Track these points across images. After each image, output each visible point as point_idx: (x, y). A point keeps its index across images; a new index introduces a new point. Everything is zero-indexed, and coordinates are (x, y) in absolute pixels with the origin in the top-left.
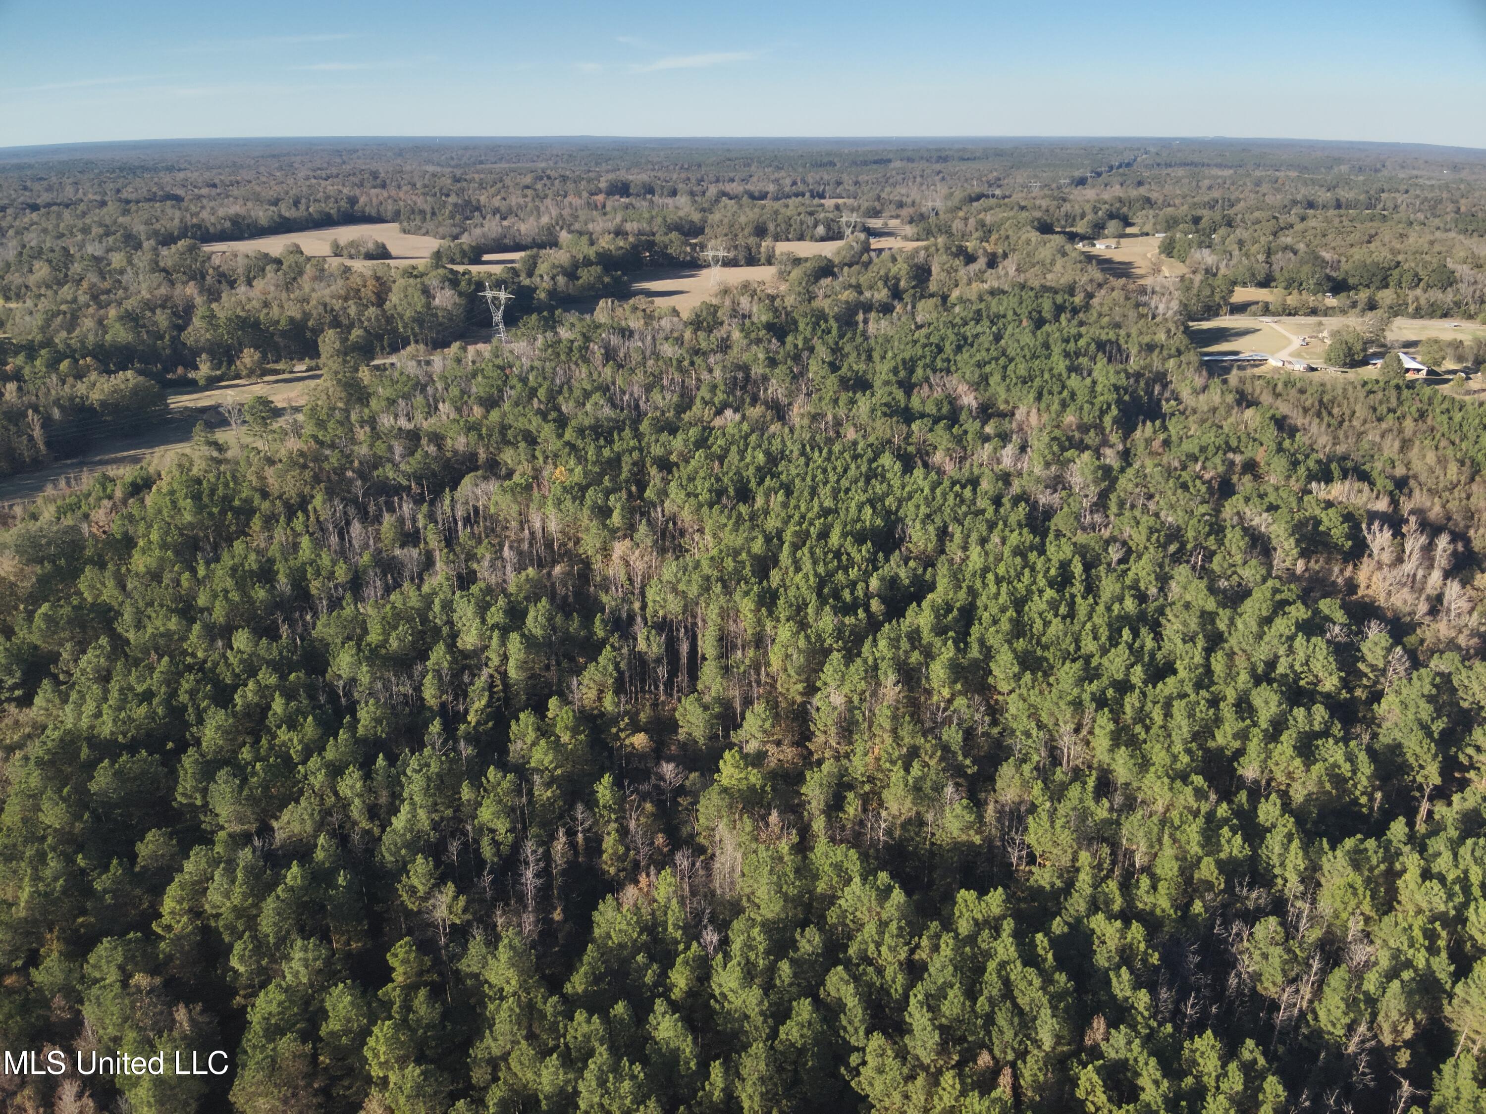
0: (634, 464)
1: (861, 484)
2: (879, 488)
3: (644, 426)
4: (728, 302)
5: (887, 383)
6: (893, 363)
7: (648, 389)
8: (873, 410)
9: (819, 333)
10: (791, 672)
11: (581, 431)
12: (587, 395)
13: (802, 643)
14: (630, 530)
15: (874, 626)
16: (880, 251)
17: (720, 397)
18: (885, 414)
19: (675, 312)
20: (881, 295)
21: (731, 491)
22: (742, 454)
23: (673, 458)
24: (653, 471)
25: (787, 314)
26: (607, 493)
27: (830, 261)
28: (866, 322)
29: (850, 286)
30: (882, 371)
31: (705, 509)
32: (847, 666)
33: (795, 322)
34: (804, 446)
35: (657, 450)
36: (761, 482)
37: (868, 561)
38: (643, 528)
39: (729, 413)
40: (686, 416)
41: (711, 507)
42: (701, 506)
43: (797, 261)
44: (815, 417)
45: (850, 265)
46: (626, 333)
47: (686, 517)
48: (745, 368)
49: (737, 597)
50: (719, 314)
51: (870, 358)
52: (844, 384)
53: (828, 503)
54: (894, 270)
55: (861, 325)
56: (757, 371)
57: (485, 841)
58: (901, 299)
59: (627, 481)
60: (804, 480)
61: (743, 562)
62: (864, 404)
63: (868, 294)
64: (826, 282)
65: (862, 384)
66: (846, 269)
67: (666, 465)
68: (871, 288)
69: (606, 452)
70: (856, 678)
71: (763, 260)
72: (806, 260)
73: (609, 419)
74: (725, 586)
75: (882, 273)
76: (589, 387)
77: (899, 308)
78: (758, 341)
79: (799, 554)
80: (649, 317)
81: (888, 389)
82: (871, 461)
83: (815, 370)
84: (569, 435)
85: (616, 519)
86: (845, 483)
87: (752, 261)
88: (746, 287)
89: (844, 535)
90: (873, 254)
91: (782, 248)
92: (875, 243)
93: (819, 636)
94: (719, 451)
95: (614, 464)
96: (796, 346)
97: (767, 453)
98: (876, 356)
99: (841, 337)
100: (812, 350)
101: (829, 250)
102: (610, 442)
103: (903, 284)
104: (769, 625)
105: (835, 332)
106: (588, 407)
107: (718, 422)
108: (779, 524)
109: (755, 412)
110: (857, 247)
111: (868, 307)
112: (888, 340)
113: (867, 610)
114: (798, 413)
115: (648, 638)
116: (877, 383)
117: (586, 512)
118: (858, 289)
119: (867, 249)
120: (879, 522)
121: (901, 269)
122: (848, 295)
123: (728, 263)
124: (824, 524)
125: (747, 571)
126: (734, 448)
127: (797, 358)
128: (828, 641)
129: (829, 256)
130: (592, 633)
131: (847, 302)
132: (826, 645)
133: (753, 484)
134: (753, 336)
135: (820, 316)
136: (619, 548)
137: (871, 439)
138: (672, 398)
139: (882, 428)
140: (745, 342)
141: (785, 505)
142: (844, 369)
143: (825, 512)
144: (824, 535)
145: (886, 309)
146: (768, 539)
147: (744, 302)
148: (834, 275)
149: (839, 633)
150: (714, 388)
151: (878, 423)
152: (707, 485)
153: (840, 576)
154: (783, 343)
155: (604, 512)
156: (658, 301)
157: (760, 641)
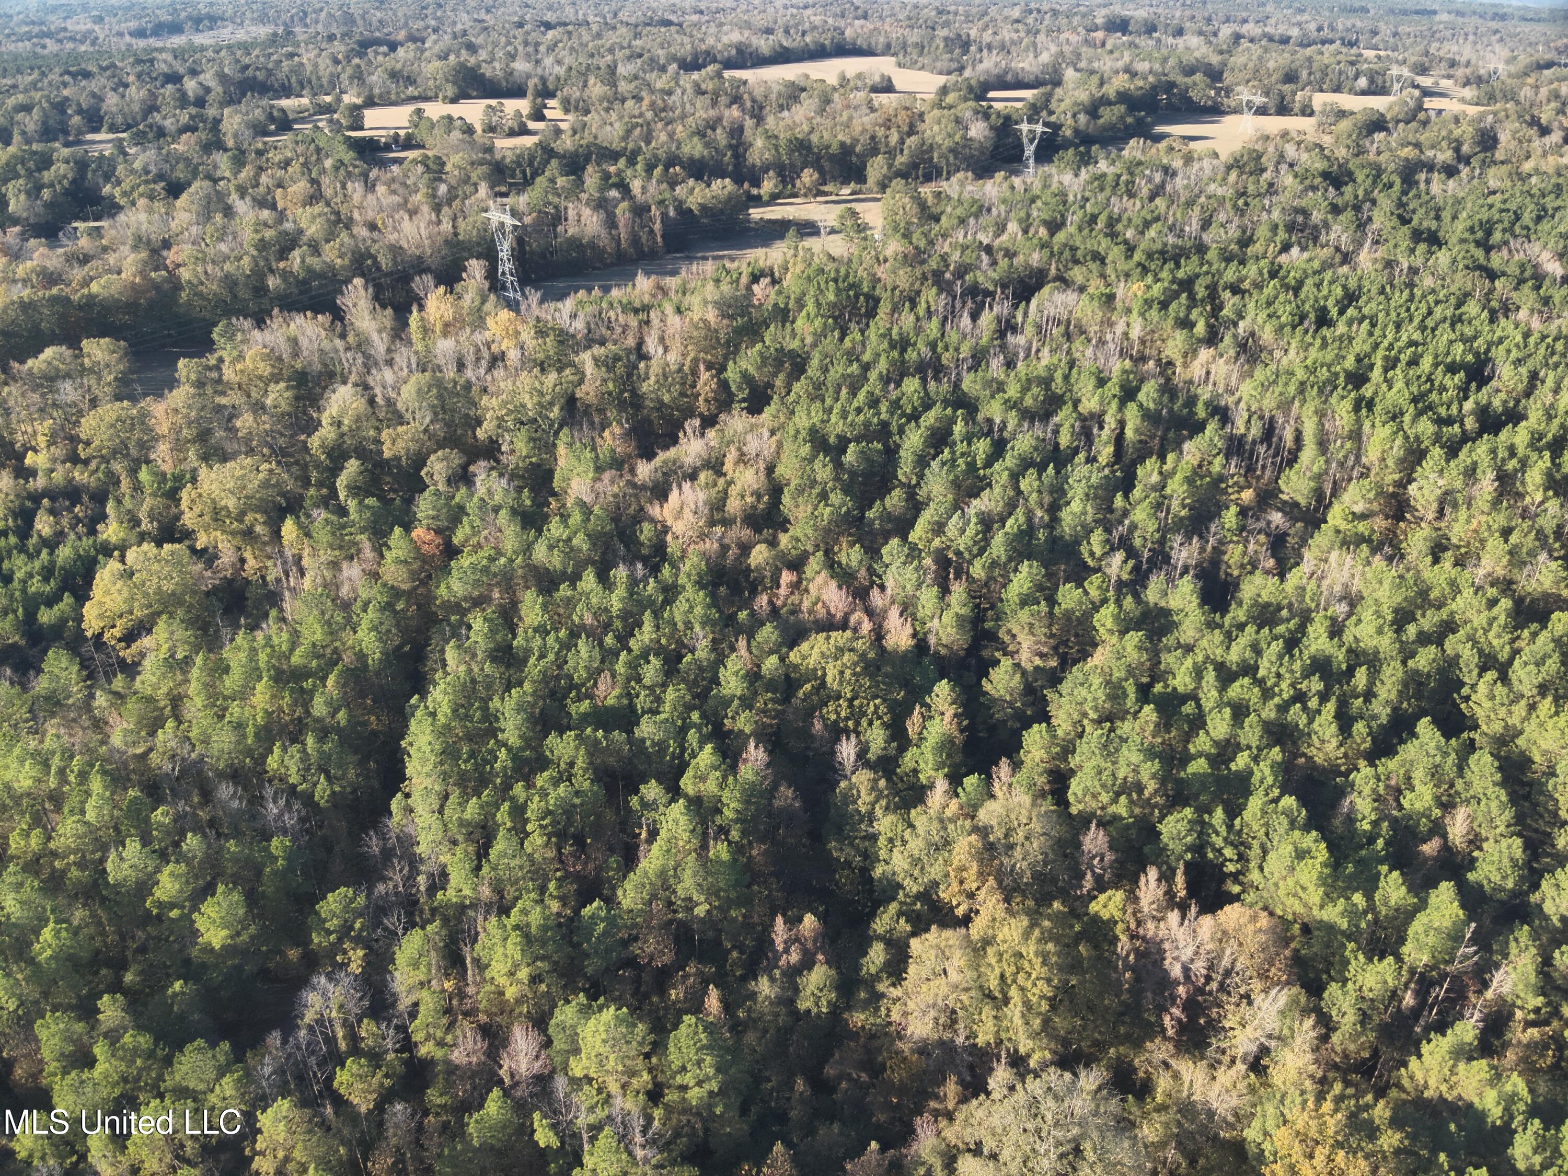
0: (1207, 287)
1: (1447, 325)
2: (1468, 331)
3: (1211, 255)
4: (1271, 149)
5: (1463, 241)
6: (1469, 223)
7: (1206, 224)
8: (1454, 261)
9: (1380, 186)
10: (1390, 462)
11: (1150, 256)
12: (1147, 224)
13: (1398, 442)
14: (1212, 339)
15: (1466, 438)
16: (1439, 112)
17: (1282, 235)
18: (1467, 267)
19: (1216, 155)
20: (1445, 156)
21: (1312, 316)
22: (1318, 286)
23: (1246, 285)
24: (1227, 294)
25: (1340, 166)
26: (1189, 309)
27: (1382, 115)
28: (1428, 182)
29: (1409, 143)
30: (1455, 231)
31: (1288, 329)
32: (1448, 461)
33: (1351, 174)
34: (1383, 287)
35: (1230, 275)
36: (1341, 312)
37: (1460, 389)
38: (1228, 339)
39: (1295, 251)
40: (1250, 250)
41: (1294, 328)
42: (1282, 327)
43: (1342, 114)
44: (1389, 264)
45: (1407, 122)
46: (1169, 172)
47: (1267, 335)
48: (1305, 213)
49: (1334, 400)
50: (1264, 160)
51: (1438, 218)
52: (1417, 236)
53: (1417, 336)
54: (1457, 132)
55: (1422, 186)
56: (1317, 217)
58: (1468, 163)
59: (1202, 301)
60: (1388, 314)
61: (1336, 375)
62: (1443, 257)
63: (1430, 153)
64: (1379, 136)
65: (1434, 240)
66: (1401, 125)
67: (1235, 289)
68: (1433, 147)
69: (1181, 274)
70: (1454, 473)
71: (1296, 110)
72: (1352, 113)
73: (1175, 246)
74: (1321, 391)
75: (1444, 133)
76: (1149, 217)
77: (1465, 171)
78: (1314, 188)
79: (1390, 374)
80: (1188, 159)
81: (1465, 246)
82: (1458, 306)
83: (1381, 219)
84: (1138, 256)
85: (1200, 329)
86: (1430, 323)
87: (1283, 109)
88: (1285, 135)
89: (1436, 365)
90: (1432, 114)
91: (1319, 100)
92: (1431, 103)
93: (1417, 438)
94: (1293, 283)
95: (1187, 285)
96: (1356, 197)
97: (1344, 287)
98: (1446, 215)
99: (1405, 193)
100: (1374, 202)
101: (1378, 103)
102: (1178, 266)
103: (1466, 148)
104: (1367, 425)
105: (1397, 187)
106: (1152, 233)
107: (1283, 259)
108: (1367, 348)
109: (1325, 253)
110: (1412, 104)
111: (1430, 167)
112: (1458, 201)
113: (1462, 424)
114: (1366, 259)
115: (1249, 421)
116: (1453, 240)
117: (1170, 322)
118: (1417, 145)
119: (1420, 108)
120: (1470, 358)
121: (1466, 131)
122: (1408, 152)
123: (1262, 111)
124: (1415, 353)
125: (1341, 380)
126: (1309, 282)
127: (1357, 208)
128: (1426, 443)
129: (1382, 110)
130: (1192, 413)
131: (1407, 159)
132: (1423, 446)
133: (1334, 312)
134: (1307, 182)
135: (1378, 172)
136: (1205, 354)
137: (1453, 289)
138: (1233, 232)
139: (1461, 281)
140: (1300, 187)
141: (1371, 334)
142: (1415, 222)
143: (1412, 343)
144: (1414, 362)
145: (1450, 172)
146: (1359, 360)
147: (1290, 151)
148: (1386, 129)
149: (1437, 439)
150: (1274, 228)
151: (1459, 275)
152: (1288, 308)
153: (1434, 396)
154: (1342, 194)
155: (1186, 324)
156: (1192, 145)
157: (1356, 435)
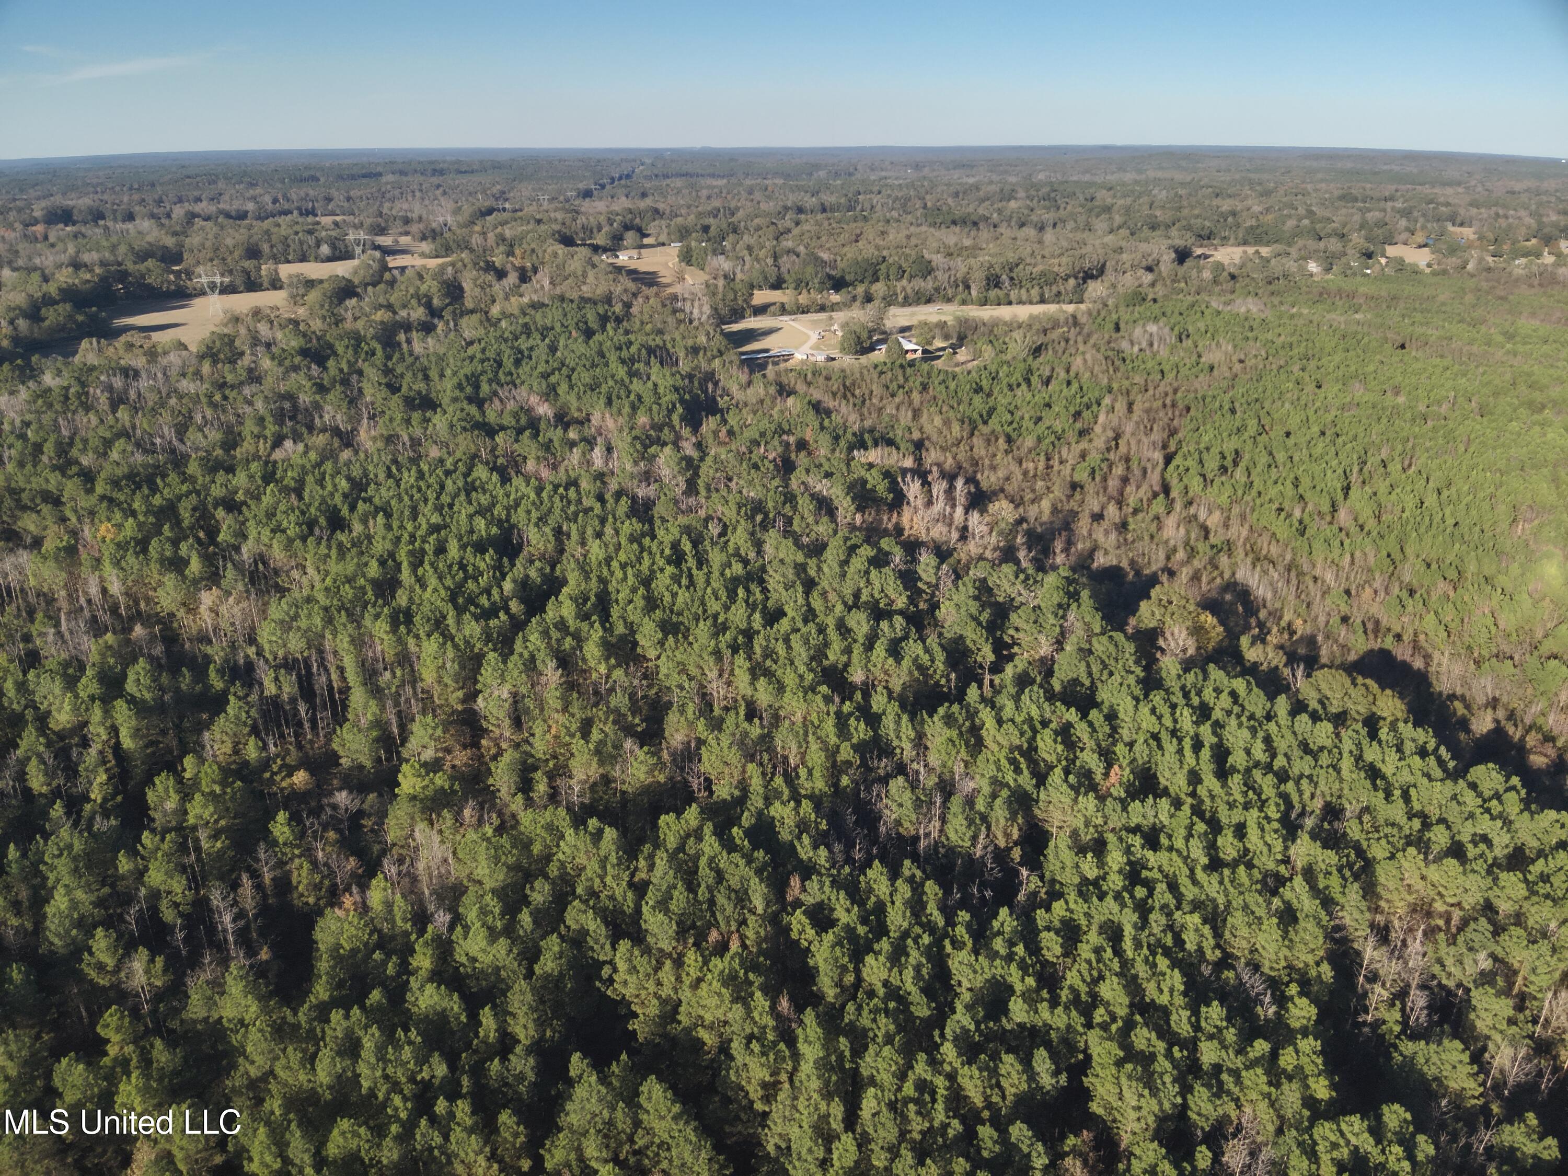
0: (194, 509)
1: (463, 497)
2: (484, 500)
3: (193, 468)
4: (243, 331)
5: (455, 400)
6: (455, 380)
7: (181, 430)
8: (452, 426)
9: (363, 356)
10: (448, 680)
11: (115, 483)
12: (108, 444)
13: (450, 653)
14: (213, 578)
15: (518, 625)
16: (403, 269)
17: (271, 429)
18: (464, 429)
19: (182, 346)
20: (418, 313)
21: (322, 521)
22: (321, 482)
23: (240, 496)
24: (220, 513)
25: (318, 339)
26: (175, 543)
27: (349, 281)
28: (409, 341)
29: (381, 306)
30: (445, 389)
31: (298, 543)
32: (505, 662)
33: (331, 346)
34: (389, 468)
35: (217, 491)
36: (353, 508)
37: (495, 568)
38: (230, 573)
39: (288, 444)
40: (238, 453)
41: (304, 539)
42: (291, 541)
43: (310, 284)
44: (390, 439)
45: (374, 285)
46: (130, 374)
47: (278, 554)
48: (290, 397)
49: (367, 621)
50: (237, 343)
51: (427, 378)
52: (410, 403)
53: (435, 519)
54: (424, 288)
55: (405, 346)
56: (305, 398)
57: (164, 905)
58: (441, 317)
59: (192, 528)
60: (401, 500)
61: (363, 588)
62: (439, 422)
63: (403, 313)
64: (352, 302)
65: (428, 404)
66: (370, 288)
67: (231, 506)
68: (404, 306)
69: (157, 500)
70: (516, 673)
71: (266, 284)
72: (321, 282)
73: (145, 466)
74: (350, 614)
75: (412, 291)
76: (108, 435)
77: (441, 326)
78: (296, 368)
79: (420, 571)
80: (152, 354)
81: (458, 405)
82: (466, 475)
83: (371, 392)
84: (100, 488)
85: (195, 566)
86: (445, 499)
87: (252, 286)
88: (257, 313)
89: (463, 547)
90: (396, 272)
91: (286, 271)
92: (394, 262)
93: (467, 642)
94: (292, 484)
95: (169, 512)
96: (341, 370)
97: (349, 478)
98: (434, 374)
99: (389, 358)
100: (360, 373)
101: (342, 269)
102: (154, 490)
103: (436, 302)
104: (411, 642)
105: (379, 353)
106: (115, 455)
107: (278, 455)
108: (388, 546)
109: (320, 440)
110: (375, 266)
111: (407, 327)
112: (441, 358)
113: (507, 610)
114: (366, 436)
115: (276, 679)
116: (445, 401)
117: (154, 566)
118: (390, 307)
119: (385, 268)
120: (494, 530)
121: (430, 286)
122: (380, 315)
123: (227, 290)
124: (438, 540)
125: (370, 595)
126: (310, 479)
127: (345, 382)
128: (478, 645)
129: (347, 276)
130: (208, 687)
131: (382, 322)
132: (476, 650)
133: (345, 511)
134: (287, 363)
135: (357, 339)
136: (207, 598)
137: (458, 454)
138: (215, 435)
139: (465, 444)
140: (281, 369)
141: (389, 527)
142: (404, 389)
143: (435, 529)
144: (441, 550)
145: (427, 328)
146: (382, 563)
147: (263, 329)
148: (356, 295)
149: (488, 637)
150: (261, 421)
151: (460, 439)
152: (292, 518)
153: (471, 585)
154: (326, 369)
155: (177, 565)
156: (156, 336)
157: (405, 659)
